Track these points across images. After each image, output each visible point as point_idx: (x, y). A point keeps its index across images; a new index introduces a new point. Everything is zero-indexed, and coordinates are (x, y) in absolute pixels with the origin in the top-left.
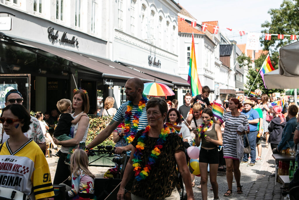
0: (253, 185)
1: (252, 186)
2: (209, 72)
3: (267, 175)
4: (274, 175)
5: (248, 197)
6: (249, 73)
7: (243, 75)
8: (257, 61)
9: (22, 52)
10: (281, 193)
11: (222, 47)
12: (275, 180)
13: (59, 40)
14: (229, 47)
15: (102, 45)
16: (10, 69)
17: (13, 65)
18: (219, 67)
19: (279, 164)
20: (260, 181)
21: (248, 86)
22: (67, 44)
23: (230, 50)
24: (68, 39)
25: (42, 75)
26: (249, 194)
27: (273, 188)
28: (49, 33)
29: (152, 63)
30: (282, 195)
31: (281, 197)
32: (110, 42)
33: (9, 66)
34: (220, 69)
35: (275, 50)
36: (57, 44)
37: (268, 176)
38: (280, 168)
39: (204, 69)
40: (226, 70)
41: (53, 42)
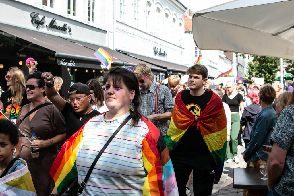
2: (214, 63)
7: (244, 67)
13: (46, 25)
15: (102, 34)
18: (223, 59)
21: (247, 75)
22: (57, 30)
24: (58, 26)
28: (32, 18)
29: (158, 53)
32: (110, 32)
34: (224, 61)
36: (43, 29)
39: (209, 60)
40: (229, 62)
41: (37, 27)
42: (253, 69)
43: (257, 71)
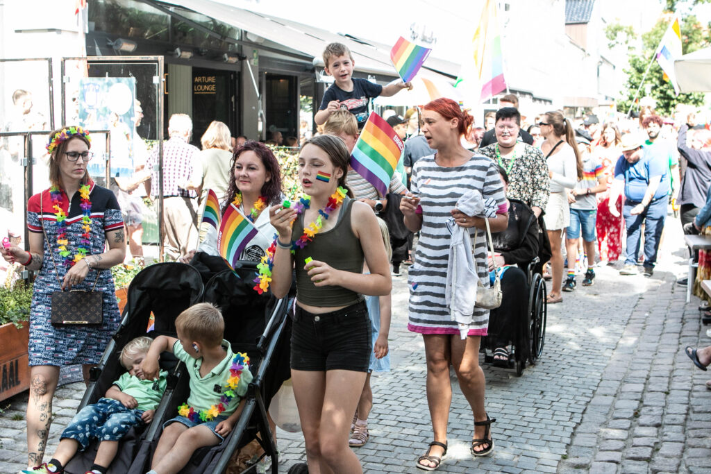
0: (639, 301)
1: (636, 303)
3: (669, 281)
4: (685, 282)
5: (628, 326)
6: (629, 61)
7: (614, 67)
8: (647, 36)
9: (140, 12)
10: (700, 318)
11: (571, 5)
12: (687, 291)
14: (586, 6)
16: (115, 48)
17: (121, 40)
19: (700, 256)
20: (654, 292)
21: (624, 91)
23: (588, 10)
25: (183, 62)
26: (629, 319)
27: (683, 308)
29: (418, 39)
30: (702, 324)
31: (700, 327)
33: (113, 41)
35: (689, 12)
37: (671, 284)
38: (702, 265)
40: (578, 54)
42: (643, 74)
43: (654, 80)
